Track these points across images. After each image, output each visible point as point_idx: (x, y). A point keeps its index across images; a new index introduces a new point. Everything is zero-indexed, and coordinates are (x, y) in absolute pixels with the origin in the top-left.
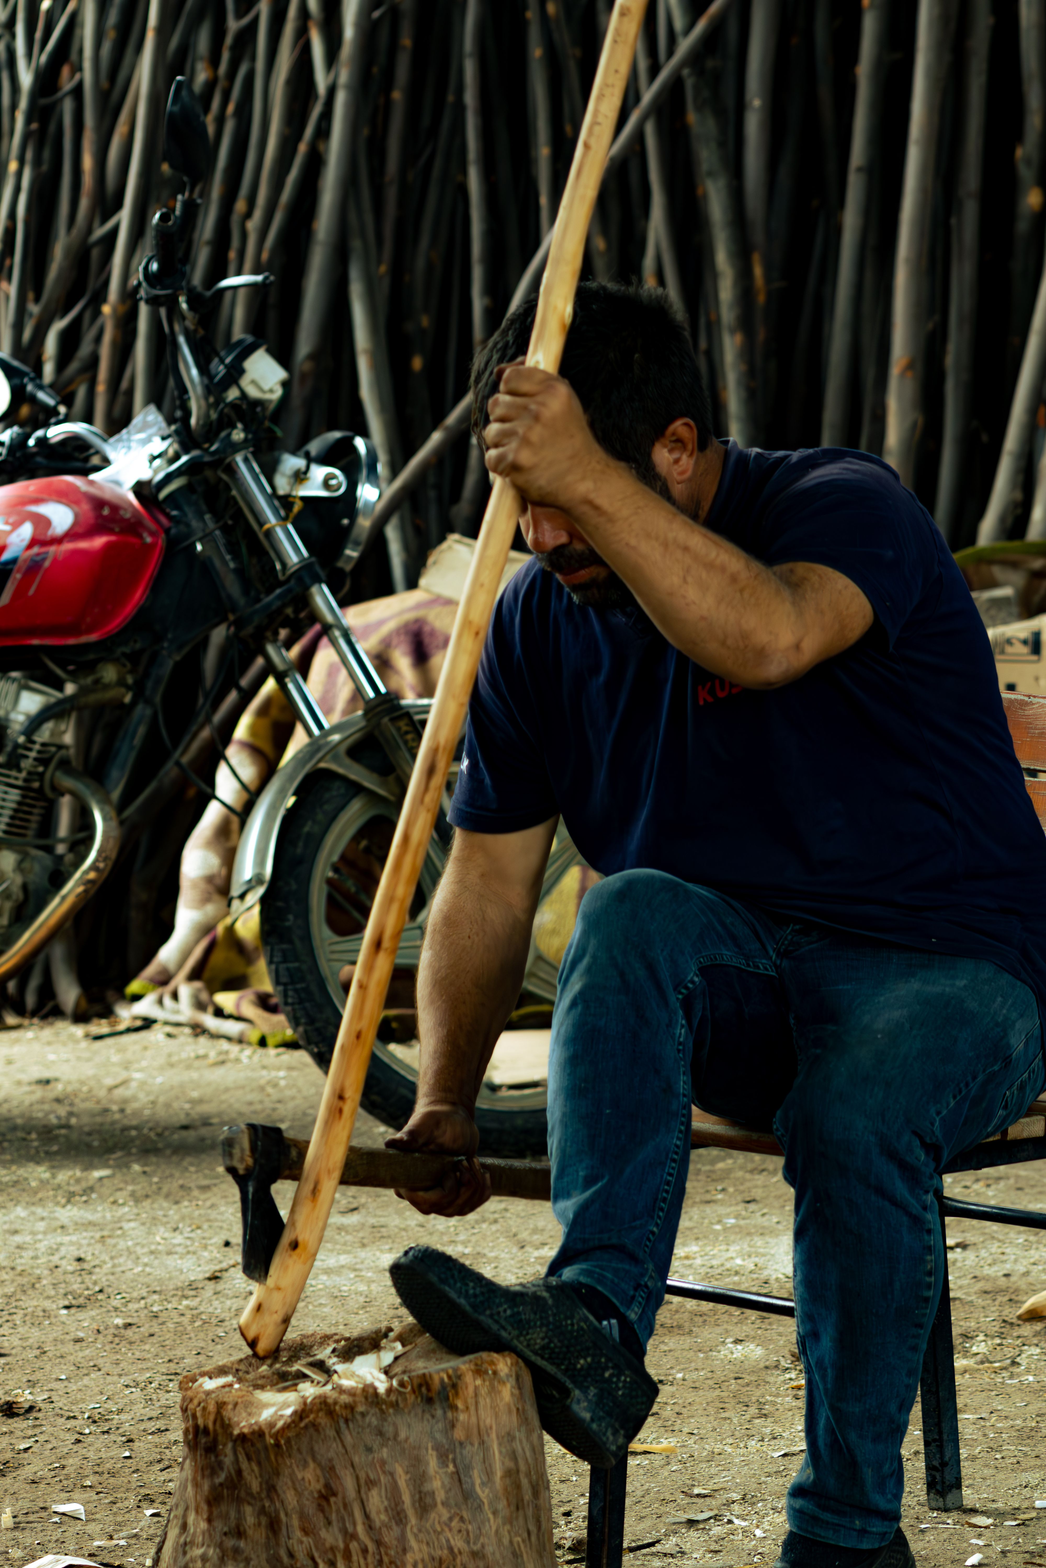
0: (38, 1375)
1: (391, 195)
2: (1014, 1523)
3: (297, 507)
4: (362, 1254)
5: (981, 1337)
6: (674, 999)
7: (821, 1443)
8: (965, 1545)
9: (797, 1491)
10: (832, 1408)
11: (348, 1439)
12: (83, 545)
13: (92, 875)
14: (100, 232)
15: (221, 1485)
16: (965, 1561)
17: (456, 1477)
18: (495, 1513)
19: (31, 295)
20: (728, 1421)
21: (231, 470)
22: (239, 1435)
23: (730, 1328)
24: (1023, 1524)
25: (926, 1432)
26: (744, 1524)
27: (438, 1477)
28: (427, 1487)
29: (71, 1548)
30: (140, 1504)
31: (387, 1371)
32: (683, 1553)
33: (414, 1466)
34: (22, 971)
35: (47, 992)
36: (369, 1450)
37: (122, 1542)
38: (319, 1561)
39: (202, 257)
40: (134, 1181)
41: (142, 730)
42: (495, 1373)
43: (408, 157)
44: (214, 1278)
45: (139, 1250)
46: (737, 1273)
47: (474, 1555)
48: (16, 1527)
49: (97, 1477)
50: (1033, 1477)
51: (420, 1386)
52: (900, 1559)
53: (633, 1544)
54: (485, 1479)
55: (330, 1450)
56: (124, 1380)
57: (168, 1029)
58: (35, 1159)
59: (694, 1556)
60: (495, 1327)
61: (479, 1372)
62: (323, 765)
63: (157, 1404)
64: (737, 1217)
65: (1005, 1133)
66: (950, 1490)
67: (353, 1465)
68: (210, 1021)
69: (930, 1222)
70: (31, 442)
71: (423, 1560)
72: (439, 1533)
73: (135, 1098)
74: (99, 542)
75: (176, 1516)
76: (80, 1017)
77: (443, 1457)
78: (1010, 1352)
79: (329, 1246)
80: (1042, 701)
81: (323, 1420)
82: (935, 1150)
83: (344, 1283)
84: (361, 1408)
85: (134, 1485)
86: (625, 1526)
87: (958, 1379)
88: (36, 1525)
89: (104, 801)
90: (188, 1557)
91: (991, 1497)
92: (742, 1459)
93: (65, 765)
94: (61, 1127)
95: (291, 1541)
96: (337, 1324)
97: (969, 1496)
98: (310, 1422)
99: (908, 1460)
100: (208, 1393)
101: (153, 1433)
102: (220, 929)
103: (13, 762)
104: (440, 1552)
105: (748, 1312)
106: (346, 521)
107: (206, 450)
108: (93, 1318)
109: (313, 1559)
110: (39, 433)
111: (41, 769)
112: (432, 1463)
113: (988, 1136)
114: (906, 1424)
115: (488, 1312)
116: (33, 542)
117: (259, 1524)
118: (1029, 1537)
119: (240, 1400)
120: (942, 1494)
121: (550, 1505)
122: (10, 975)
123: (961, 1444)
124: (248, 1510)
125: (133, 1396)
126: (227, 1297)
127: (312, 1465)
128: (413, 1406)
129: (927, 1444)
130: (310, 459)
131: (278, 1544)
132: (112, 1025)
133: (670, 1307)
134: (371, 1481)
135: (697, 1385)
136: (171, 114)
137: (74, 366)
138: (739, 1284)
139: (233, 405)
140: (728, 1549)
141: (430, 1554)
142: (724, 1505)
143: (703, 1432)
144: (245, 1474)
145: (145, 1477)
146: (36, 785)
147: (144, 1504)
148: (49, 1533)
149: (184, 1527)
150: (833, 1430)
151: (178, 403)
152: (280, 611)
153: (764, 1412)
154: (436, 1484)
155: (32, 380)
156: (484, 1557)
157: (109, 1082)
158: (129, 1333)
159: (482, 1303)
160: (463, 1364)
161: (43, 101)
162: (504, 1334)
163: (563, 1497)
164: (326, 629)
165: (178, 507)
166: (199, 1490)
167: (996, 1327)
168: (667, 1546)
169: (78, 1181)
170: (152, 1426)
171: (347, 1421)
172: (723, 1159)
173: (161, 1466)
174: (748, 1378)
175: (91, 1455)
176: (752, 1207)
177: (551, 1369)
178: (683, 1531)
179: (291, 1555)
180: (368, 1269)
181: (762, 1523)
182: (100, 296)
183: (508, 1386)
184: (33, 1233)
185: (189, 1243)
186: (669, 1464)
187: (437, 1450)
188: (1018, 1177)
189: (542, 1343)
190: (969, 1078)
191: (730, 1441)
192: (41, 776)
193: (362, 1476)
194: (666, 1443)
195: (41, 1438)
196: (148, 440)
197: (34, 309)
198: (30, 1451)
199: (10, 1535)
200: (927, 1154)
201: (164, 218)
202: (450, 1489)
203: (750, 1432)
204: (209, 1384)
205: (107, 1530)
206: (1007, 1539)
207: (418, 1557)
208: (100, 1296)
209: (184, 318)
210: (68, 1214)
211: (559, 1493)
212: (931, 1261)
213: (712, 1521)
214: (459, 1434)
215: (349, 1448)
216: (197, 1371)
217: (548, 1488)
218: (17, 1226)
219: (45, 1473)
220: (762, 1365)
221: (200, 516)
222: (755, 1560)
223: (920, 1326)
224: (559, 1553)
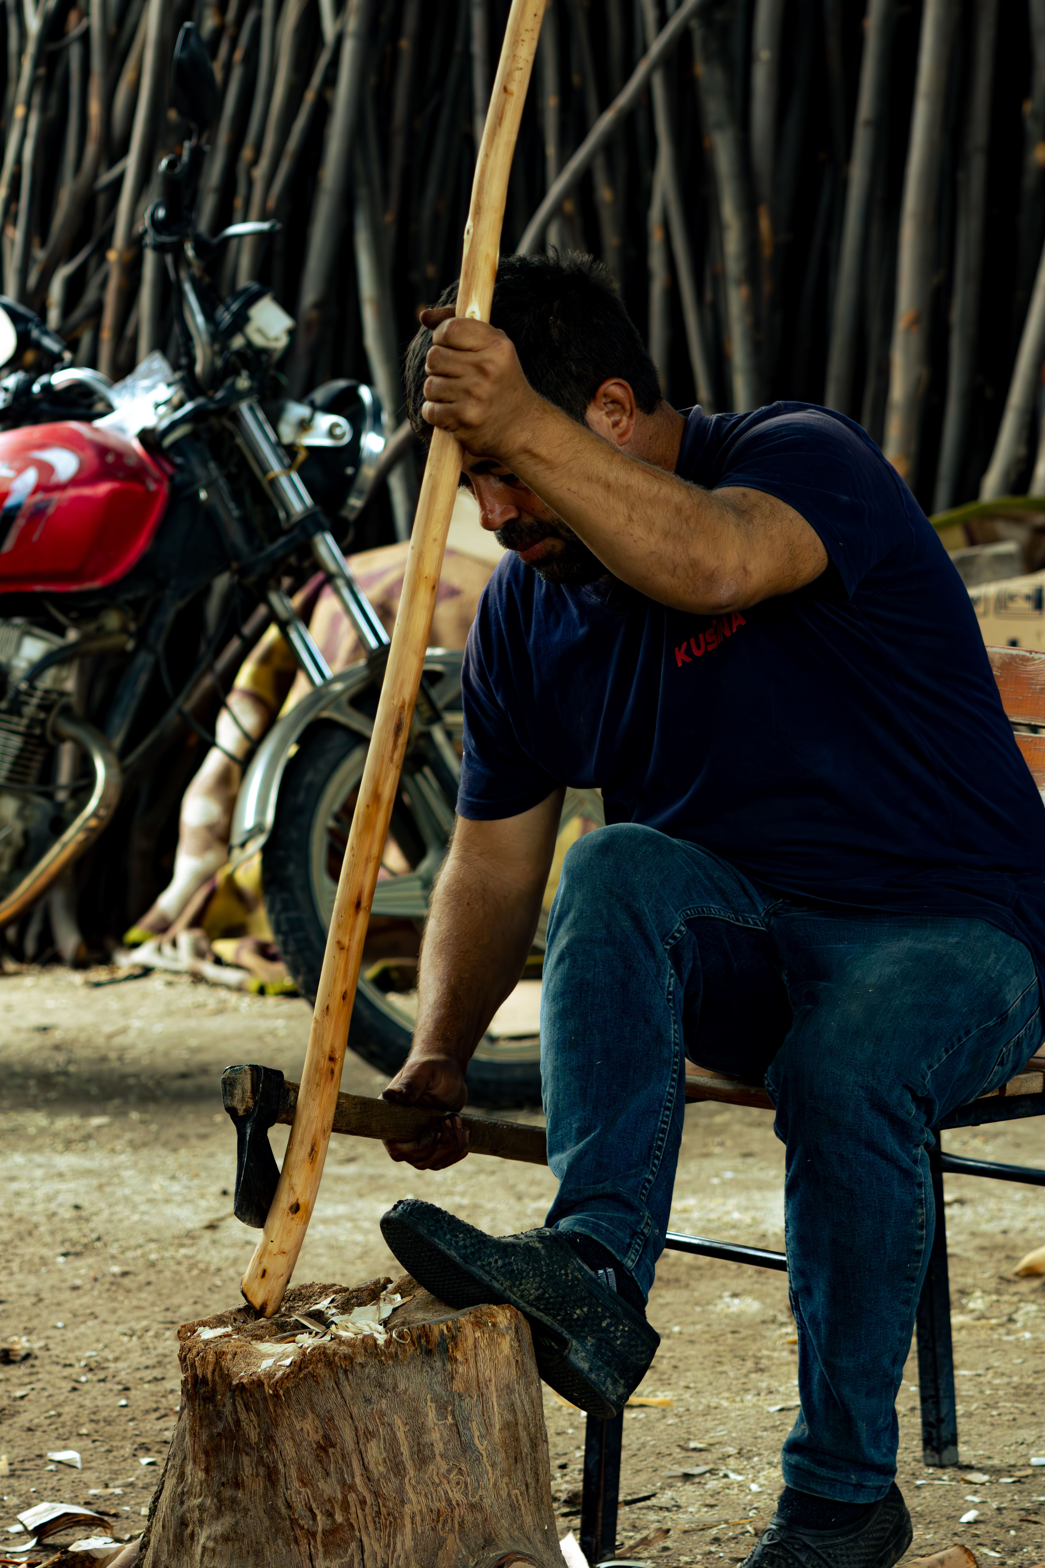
0: (35, 1323)
1: (398, 143)
2: (1010, 1480)
3: (302, 456)
4: (360, 1204)
5: (978, 1293)
6: (661, 949)
7: (816, 1397)
8: (961, 1501)
9: (792, 1447)
10: (826, 1363)
11: (347, 1390)
12: (87, 491)
13: (93, 823)
14: (106, 178)
15: (219, 1434)
16: (960, 1517)
17: (455, 1429)
18: (493, 1465)
19: (36, 241)
20: (724, 1376)
21: (236, 418)
22: (237, 1385)
23: (726, 1281)
24: (1019, 1481)
25: (923, 1387)
26: (740, 1478)
27: (436, 1428)
28: (426, 1439)
29: (67, 1496)
30: (136, 1453)
31: (385, 1323)
32: (679, 1507)
33: (411, 1417)
34: (22, 918)
35: (47, 939)
36: (368, 1401)
37: (118, 1491)
38: (317, 1512)
39: (208, 204)
40: (133, 1129)
41: (143, 679)
42: (494, 1325)
43: (416, 106)
44: (212, 1227)
45: (137, 1199)
46: (734, 1227)
47: (473, 1507)
48: (12, 1474)
49: (93, 1425)
50: (1029, 1434)
51: (419, 1337)
52: (895, 1515)
53: (629, 1498)
54: (483, 1432)
55: (329, 1401)
56: (121, 1328)
57: (170, 978)
58: (34, 1105)
59: (690, 1509)
60: (486, 1278)
61: (478, 1324)
62: (325, 714)
63: (154, 1353)
64: (735, 1170)
65: (1003, 1089)
66: (946, 1447)
67: (352, 1418)
68: (209, 970)
69: (921, 1175)
70: (36, 388)
71: (421, 1512)
72: (438, 1485)
73: (132, 1046)
74: (103, 488)
75: (173, 1466)
76: (80, 964)
77: (442, 1409)
78: (1006, 1309)
79: (327, 1195)
80: (1043, 656)
81: (322, 1371)
82: (925, 1104)
83: (342, 1233)
84: (360, 1359)
85: (129, 1434)
86: (621, 1479)
87: (956, 1336)
88: (31, 1472)
89: (106, 749)
90: (185, 1507)
91: (987, 1453)
92: (738, 1413)
93: (66, 711)
94: (59, 1073)
95: (289, 1492)
96: (334, 1274)
97: (965, 1452)
98: (309, 1372)
99: (905, 1415)
100: (207, 1343)
101: (149, 1382)
102: (220, 877)
103: (15, 709)
104: (438, 1504)
105: (746, 1266)
106: (350, 471)
107: (211, 399)
108: (90, 1267)
109: (311, 1510)
110: (44, 379)
111: (42, 716)
112: (431, 1415)
113: (985, 1092)
114: (900, 1377)
115: (479, 1263)
116: (39, 488)
117: (258, 1475)
118: (1025, 1494)
119: (239, 1350)
120: (938, 1450)
121: (548, 1457)
122: (10, 921)
123: (958, 1400)
124: (246, 1460)
125: (130, 1345)
126: (224, 1246)
127: (311, 1415)
128: (413, 1358)
129: (923, 1400)
130: (315, 408)
131: (276, 1495)
132: (112, 972)
133: (666, 1260)
134: (370, 1432)
135: (693, 1338)
136: (180, 62)
137: (79, 313)
138: (736, 1237)
139: (239, 353)
140: (723, 1504)
141: (427, 1506)
142: (720, 1459)
143: (700, 1385)
144: (244, 1424)
145: (141, 1425)
146: (37, 731)
147: (140, 1453)
148: (45, 1481)
149: (182, 1476)
150: (828, 1385)
151: (182, 350)
152: (284, 558)
153: (761, 1366)
154: (435, 1436)
155: (37, 326)
156: (482, 1509)
157: (108, 1029)
158: (126, 1281)
159: (473, 1253)
160: (464, 1318)
161: (52, 47)
162: (496, 1285)
163: (560, 1450)
164: (330, 579)
165: (182, 454)
166: (197, 1440)
167: (993, 1284)
168: (663, 1500)
169: (77, 1128)
170: (149, 1375)
171: (346, 1371)
172: (720, 1112)
173: (157, 1415)
174: (745, 1332)
175: (87, 1403)
176: (750, 1161)
177: (547, 1320)
178: (679, 1484)
179: (289, 1506)
180: (366, 1219)
181: (759, 1477)
182: (106, 242)
183: (508, 1338)
184: (31, 1180)
185: (185, 1191)
186: (664, 1417)
187: (436, 1401)
188: (1016, 1134)
189: (537, 1293)
190: (962, 1033)
191: (726, 1395)
192: (43, 723)
193: (361, 1426)
194: (663, 1396)
195: (38, 1386)
196: (153, 387)
197: (40, 255)
198: (26, 1399)
199: (6, 1482)
200: (918, 1108)
201: (171, 165)
202: (449, 1441)
203: (747, 1387)
204: (207, 1334)
205: (103, 1479)
206: (1002, 1495)
207: (417, 1508)
208: (98, 1244)
209: (189, 264)
210: (65, 1161)
211: (555, 1446)
212: (923, 1214)
213: (708, 1475)
214: (458, 1386)
215: (347, 1398)
216: (196, 1321)
217: (546, 1441)
218: (15, 1173)
219: (41, 1420)
220: (758, 1319)
221: (204, 464)
222: (751, 1514)
223: (912, 1279)
224: (555, 1505)
